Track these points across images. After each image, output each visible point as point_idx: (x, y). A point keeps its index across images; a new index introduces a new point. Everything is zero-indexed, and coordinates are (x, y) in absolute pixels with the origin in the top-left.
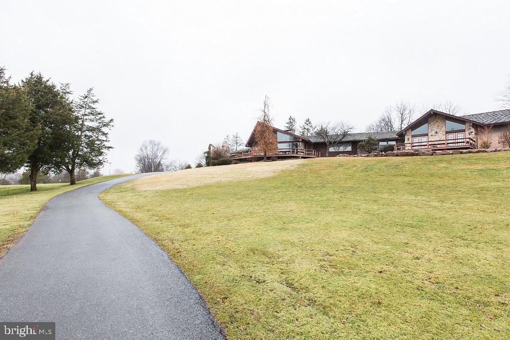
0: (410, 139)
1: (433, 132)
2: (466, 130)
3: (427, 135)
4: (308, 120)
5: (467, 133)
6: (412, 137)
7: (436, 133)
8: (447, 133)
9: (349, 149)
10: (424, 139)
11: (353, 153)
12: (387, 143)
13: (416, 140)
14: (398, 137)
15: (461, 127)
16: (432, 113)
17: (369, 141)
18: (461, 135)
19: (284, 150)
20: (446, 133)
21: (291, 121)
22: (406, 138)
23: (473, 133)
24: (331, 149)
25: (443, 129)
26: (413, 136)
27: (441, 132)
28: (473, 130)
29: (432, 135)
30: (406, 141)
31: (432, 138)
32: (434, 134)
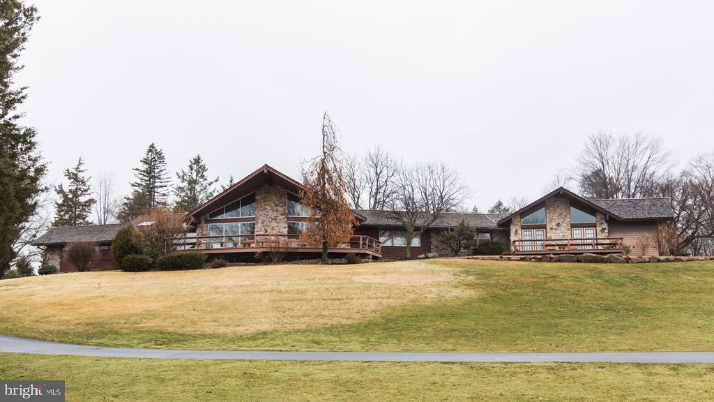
0: (519, 231)
1: (554, 224)
2: (598, 224)
3: (545, 227)
5: (599, 229)
6: (522, 229)
7: (558, 225)
10: (539, 234)
11: (424, 251)
13: (528, 234)
14: (499, 227)
15: (591, 219)
16: (561, 193)
17: (462, 230)
18: (590, 233)
20: (572, 227)
22: (513, 229)
23: (607, 231)
25: (568, 220)
26: (523, 227)
27: (565, 225)
28: (605, 226)
29: (551, 229)
30: (512, 235)
31: (552, 235)
32: (554, 227)
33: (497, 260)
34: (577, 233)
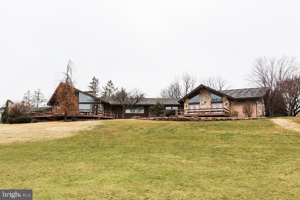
0: (188, 106)
1: (203, 102)
2: (224, 101)
4: (110, 82)
5: (224, 104)
6: (189, 105)
7: (205, 102)
8: (212, 103)
9: (142, 112)
10: (197, 107)
11: (145, 115)
12: (172, 108)
13: (192, 107)
14: (179, 104)
15: (221, 99)
16: (202, 87)
17: (157, 106)
18: (220, 106)
19: (85, 111)
21: (95, 82)
22: (185, 104)
23: (228, 104)
24: (128, 111)
25: (210, 100)
26: (190, 104)
27: (208, 102)
28: (228, 102)
29: (202, 104)
30: (185, 107)
31: (203, 107)
32: (203, 103)
33: (145, 119)
34: (215, 106)
